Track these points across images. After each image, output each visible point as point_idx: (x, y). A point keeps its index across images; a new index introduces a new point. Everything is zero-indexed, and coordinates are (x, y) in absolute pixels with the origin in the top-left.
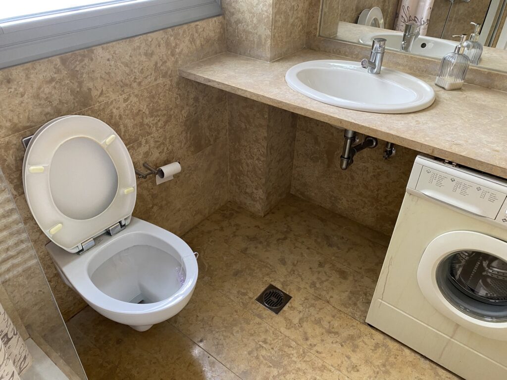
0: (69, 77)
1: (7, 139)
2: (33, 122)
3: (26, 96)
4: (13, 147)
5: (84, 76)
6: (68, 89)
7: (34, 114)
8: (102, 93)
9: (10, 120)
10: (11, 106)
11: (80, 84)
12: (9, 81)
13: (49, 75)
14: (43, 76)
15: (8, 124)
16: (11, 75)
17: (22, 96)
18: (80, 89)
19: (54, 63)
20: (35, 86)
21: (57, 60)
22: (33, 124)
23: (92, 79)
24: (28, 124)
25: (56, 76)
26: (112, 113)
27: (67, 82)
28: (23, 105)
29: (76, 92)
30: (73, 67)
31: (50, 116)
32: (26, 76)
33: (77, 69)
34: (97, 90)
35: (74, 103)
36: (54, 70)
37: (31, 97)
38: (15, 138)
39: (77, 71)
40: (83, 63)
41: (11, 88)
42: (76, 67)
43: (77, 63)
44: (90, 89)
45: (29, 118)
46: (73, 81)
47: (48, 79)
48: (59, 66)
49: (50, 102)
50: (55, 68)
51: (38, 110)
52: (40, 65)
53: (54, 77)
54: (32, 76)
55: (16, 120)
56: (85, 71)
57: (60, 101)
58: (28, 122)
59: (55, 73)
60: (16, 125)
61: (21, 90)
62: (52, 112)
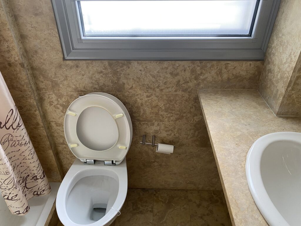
0: (112, 73)
1: (72, 93)
2: (87, 90)
3: (85, 76)
4: (74, 98)
5: (121, 75)
6: (110, 80)
7: (88, 86)
8: (132, 88)
9: (75, 85)
10: (76, 78)
11: (118, 79)
12: (77, 67)
13: (100, 69)
14: (96, 69)
15: (74, 87)
16: (79, 64)
17: (83, 75)
18: (117, 82)
19: (104, 64)
20: (91, 73)
21: (106, 63)
22: (86, 90)
23: (127, 79)
24: (84, 90)
25: (104, 70)
26: (137, 100)
27: (110, 75)
28: (83, 80)
29: (115, 82)
30: (115, 69)
31: (96, 90)
32: (87, 66)
33: (118, 70)
34: (129, 85)
35: (112, 88)
36: (103, 68)
37: (88, 77)
38: (76, 94)
39: (118, 72)
40: (123, 68)
41: (78, 70)
42: (117, 69)
43: (119, 67)
44: (124, 84)
45: (84, 87)
46: (114, 76)
47: (99, 71)
48: (107, 66)
49: (98, 83)
50: (104, 67)
51: (91, 85)
52: (96, 63)
53: (103, 71)
54: (90, 67)
55: (78, 86)
56: (123, 73)
57: (104, 84)
58: (84, 89)
59: (104, 69)
60: (77, 88)
61: (83, 72)
62: (98, 88)
